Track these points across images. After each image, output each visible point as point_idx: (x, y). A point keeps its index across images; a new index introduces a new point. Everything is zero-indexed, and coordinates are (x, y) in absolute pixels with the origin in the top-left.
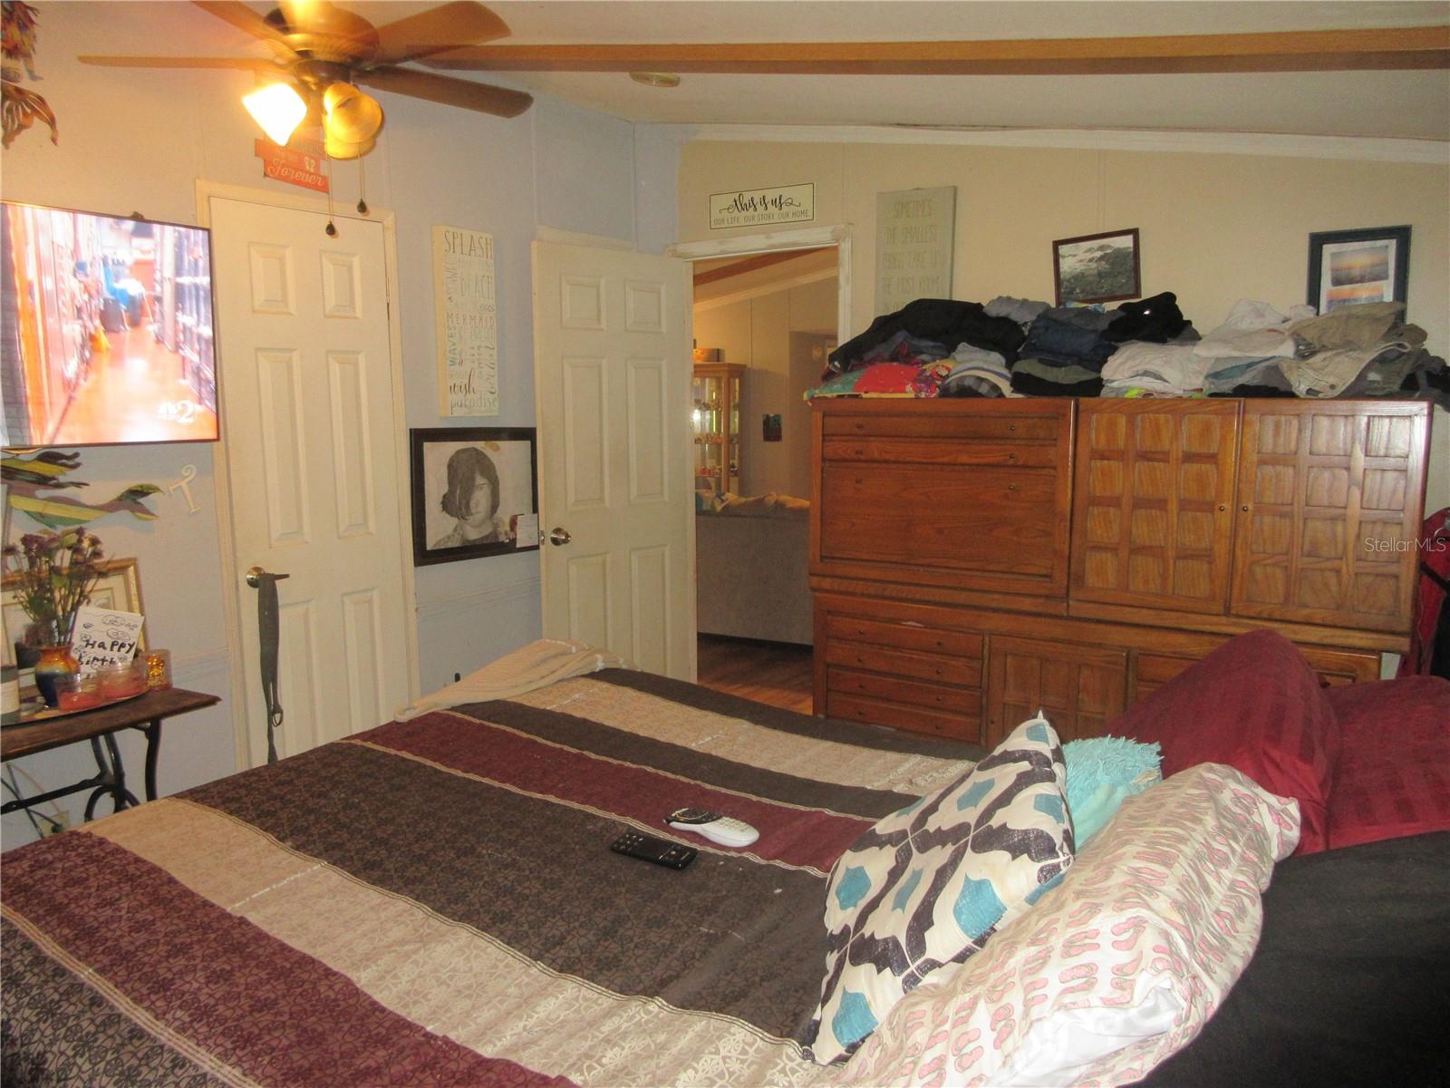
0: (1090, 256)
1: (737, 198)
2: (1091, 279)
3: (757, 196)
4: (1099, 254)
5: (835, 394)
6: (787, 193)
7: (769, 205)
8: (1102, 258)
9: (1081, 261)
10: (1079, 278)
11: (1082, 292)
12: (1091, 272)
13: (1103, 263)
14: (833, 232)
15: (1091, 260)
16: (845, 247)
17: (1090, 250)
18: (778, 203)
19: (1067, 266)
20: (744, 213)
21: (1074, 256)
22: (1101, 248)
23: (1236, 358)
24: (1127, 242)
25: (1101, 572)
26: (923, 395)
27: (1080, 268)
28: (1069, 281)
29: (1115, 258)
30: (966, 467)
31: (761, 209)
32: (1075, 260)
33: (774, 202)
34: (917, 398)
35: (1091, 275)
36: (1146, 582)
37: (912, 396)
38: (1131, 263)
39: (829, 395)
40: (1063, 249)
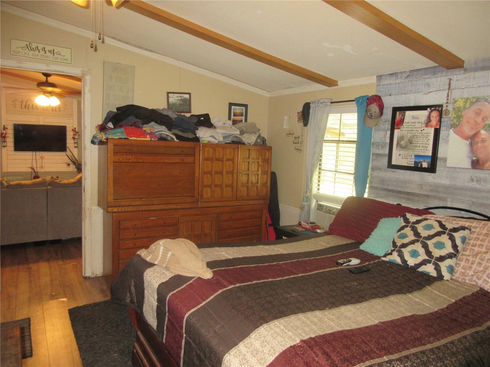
0: (177, 98)
1: (28, 44)
2: (178, 106)
3: (40, 47)
4: (180, 98)
5: (118, 137)
6: (57, 49)
7: (47, 52)
8: (180, 100)
9: (175, 100)
10: (174, 104)
11: (175, 109)
12: (177, 103)
13: (181, 101)
14: (82, 71)
15: (178, 100)
16: (88, 78)
17: (177, 97)
18: (52, 52)
19: (171, 100)
20: (32, 52)
21: (173, 98)
22: (181, 97)
23: (226, 133)
24: (187, 96)
25: (207, 193)
26: (153, 139)
27: (174, 102)
28: (171, 105)
29: (184, 100)
30: (167, 164)
31: (42, 53)
32: (174, 99)
33: (50, 51)
34: (151, 140)
35: (178, 104)
36: (218, 194)
37: (149, 139)
38: (188, 102)
39: (115, 138)
40: (170, 95)
